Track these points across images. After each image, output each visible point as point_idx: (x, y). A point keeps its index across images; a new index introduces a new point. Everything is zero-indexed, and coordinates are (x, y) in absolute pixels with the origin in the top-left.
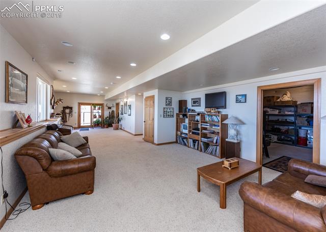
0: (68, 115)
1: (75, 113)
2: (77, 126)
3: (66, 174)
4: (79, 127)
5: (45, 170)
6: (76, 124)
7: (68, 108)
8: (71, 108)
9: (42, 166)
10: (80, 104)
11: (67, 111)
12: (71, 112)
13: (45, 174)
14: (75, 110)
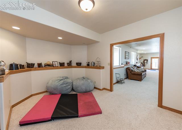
0: (146, 63)
1: (149, 62)
2: (150, 68)
3: (134, 74)
4: (151, 69)
5: (131, 72)
6: (149, 67)
7: (146, 60)
8: (147, 60)
9: (130, 71)
10: (152, 58)
11: (146, 61)
12: (147, 62)
13: (131, 73)
14: (149, 61)
